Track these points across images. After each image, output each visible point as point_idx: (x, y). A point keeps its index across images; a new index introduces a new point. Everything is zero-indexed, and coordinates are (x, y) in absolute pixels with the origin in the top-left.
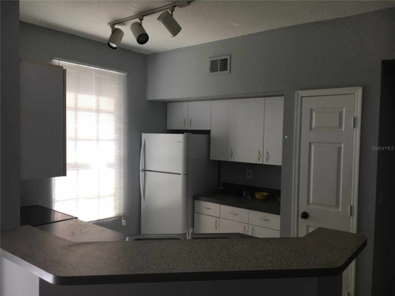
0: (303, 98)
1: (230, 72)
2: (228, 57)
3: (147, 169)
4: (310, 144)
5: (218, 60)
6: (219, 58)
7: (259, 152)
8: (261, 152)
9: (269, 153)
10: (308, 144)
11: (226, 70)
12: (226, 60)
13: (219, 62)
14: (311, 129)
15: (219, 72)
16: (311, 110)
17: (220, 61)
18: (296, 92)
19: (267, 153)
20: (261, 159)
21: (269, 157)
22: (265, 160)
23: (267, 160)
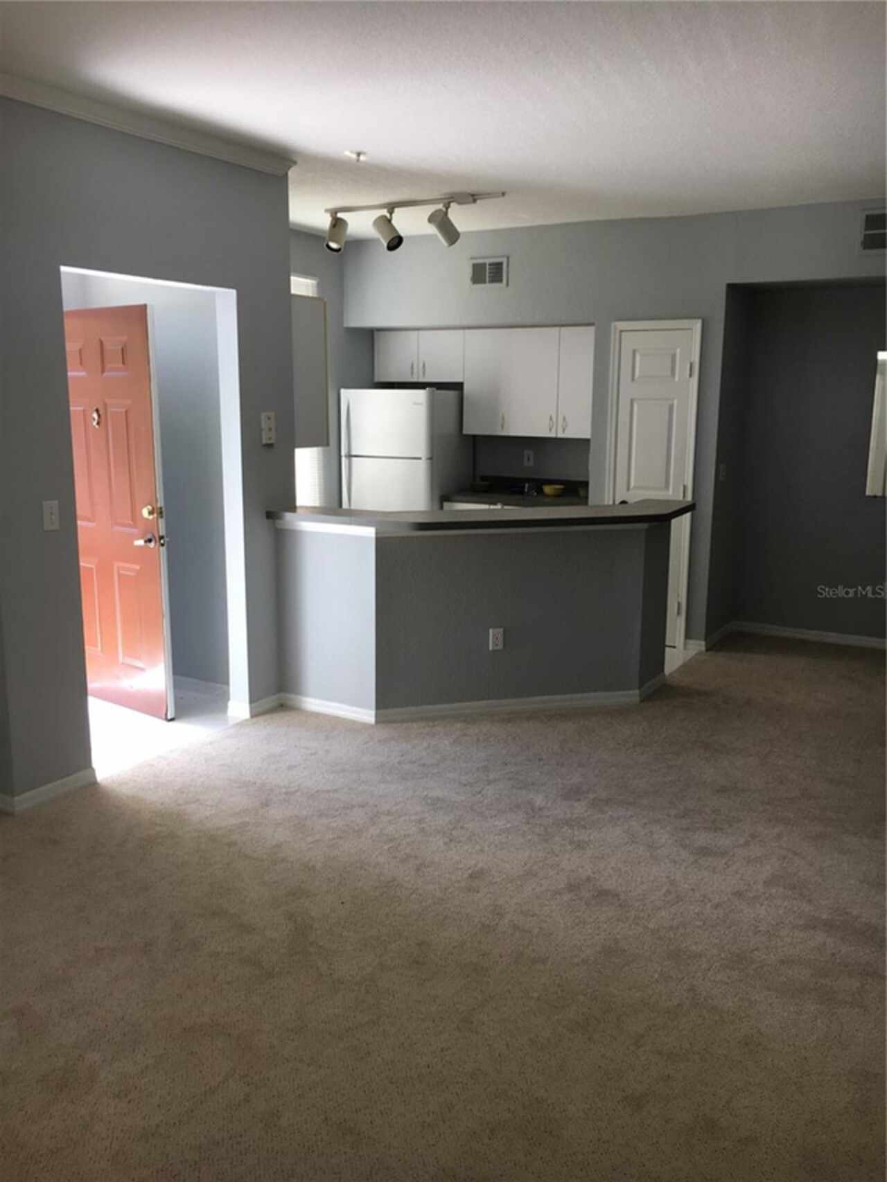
0: (623, 334)
1: (508, 285)
2: (504, 260)
3: (353, 453)
4: (632, 401)
5: (485, 264)
6: (488, 261)
7: (551, 418)
8: (554, 419)
9: (567, 419)
10: (629, 401)
11: (501, 281)
12: (500, 264)
13: (488, 267)
14: (633, 379)
15: (488, 286)
16: (634, 352)
17: (490, 265)
18: (613, 324)
19: (564, 419)
20: (554, 430)
21: (566, 426)
22: (560, 430)
23: (564, 430)
